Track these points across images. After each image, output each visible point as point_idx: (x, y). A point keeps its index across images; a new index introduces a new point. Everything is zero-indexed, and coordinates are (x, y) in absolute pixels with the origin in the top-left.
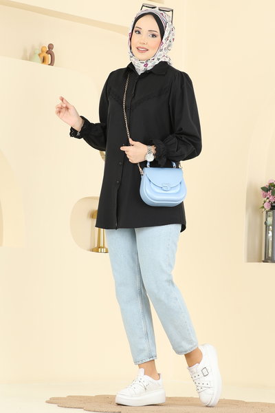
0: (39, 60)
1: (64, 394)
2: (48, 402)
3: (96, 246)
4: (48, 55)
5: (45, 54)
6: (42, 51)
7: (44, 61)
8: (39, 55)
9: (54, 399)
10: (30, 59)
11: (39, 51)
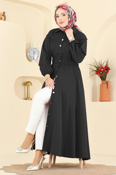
3: (26, 97)
4: (3, 17)
7: (1, 19)
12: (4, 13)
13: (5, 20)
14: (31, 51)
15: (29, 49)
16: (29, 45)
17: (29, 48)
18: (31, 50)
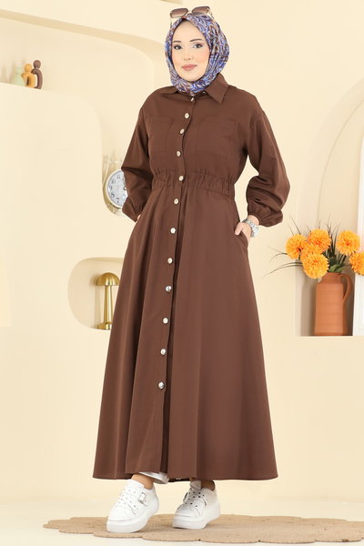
0: (23, 82)
1: (66, 516)
2: (46, 526)
3: (102, 321)
4: (34, 75)
5: (30, 74)
6: (26, 70)
7: (28, 83)
8: (22, 75)
9: (53, 522)
10: (11, 81)
11: (21, 71)
12: (37, 64)
13: (39, 86)
14: (117, 180)
15: (108, 175)
16: (109, 162)
17: (110, 172)
18: (115, 177)
